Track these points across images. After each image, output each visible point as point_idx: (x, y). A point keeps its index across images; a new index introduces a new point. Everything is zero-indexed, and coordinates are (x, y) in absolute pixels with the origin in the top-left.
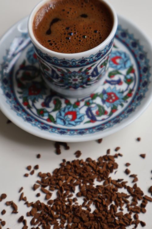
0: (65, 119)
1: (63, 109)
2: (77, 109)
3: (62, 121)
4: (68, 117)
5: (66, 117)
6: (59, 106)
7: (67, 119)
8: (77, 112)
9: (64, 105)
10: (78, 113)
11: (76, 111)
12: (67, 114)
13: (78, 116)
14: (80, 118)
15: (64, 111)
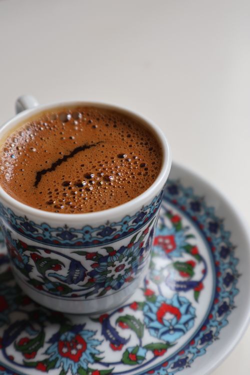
0: (169, 327)
1: (147, 320)
2: (160, 299)
3: (172, 332)
4: (168, 321)
5: (166, 323)
6: (135, 323)
7: (171, 324)
8: (165, 302)
9: (138, 315)
10: (168, 302)
11: (162, 302)
12: (160, 319)
13: (176, 304)
14: (180, 303)
15: (151, 320)
